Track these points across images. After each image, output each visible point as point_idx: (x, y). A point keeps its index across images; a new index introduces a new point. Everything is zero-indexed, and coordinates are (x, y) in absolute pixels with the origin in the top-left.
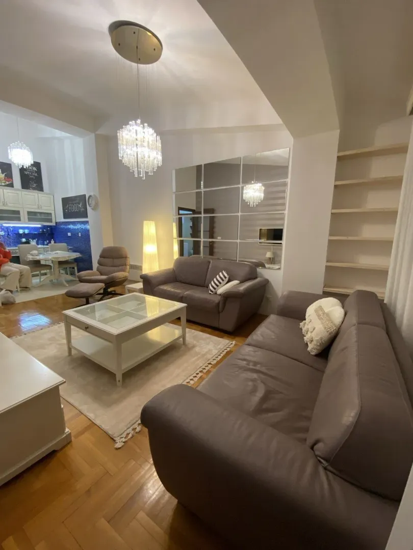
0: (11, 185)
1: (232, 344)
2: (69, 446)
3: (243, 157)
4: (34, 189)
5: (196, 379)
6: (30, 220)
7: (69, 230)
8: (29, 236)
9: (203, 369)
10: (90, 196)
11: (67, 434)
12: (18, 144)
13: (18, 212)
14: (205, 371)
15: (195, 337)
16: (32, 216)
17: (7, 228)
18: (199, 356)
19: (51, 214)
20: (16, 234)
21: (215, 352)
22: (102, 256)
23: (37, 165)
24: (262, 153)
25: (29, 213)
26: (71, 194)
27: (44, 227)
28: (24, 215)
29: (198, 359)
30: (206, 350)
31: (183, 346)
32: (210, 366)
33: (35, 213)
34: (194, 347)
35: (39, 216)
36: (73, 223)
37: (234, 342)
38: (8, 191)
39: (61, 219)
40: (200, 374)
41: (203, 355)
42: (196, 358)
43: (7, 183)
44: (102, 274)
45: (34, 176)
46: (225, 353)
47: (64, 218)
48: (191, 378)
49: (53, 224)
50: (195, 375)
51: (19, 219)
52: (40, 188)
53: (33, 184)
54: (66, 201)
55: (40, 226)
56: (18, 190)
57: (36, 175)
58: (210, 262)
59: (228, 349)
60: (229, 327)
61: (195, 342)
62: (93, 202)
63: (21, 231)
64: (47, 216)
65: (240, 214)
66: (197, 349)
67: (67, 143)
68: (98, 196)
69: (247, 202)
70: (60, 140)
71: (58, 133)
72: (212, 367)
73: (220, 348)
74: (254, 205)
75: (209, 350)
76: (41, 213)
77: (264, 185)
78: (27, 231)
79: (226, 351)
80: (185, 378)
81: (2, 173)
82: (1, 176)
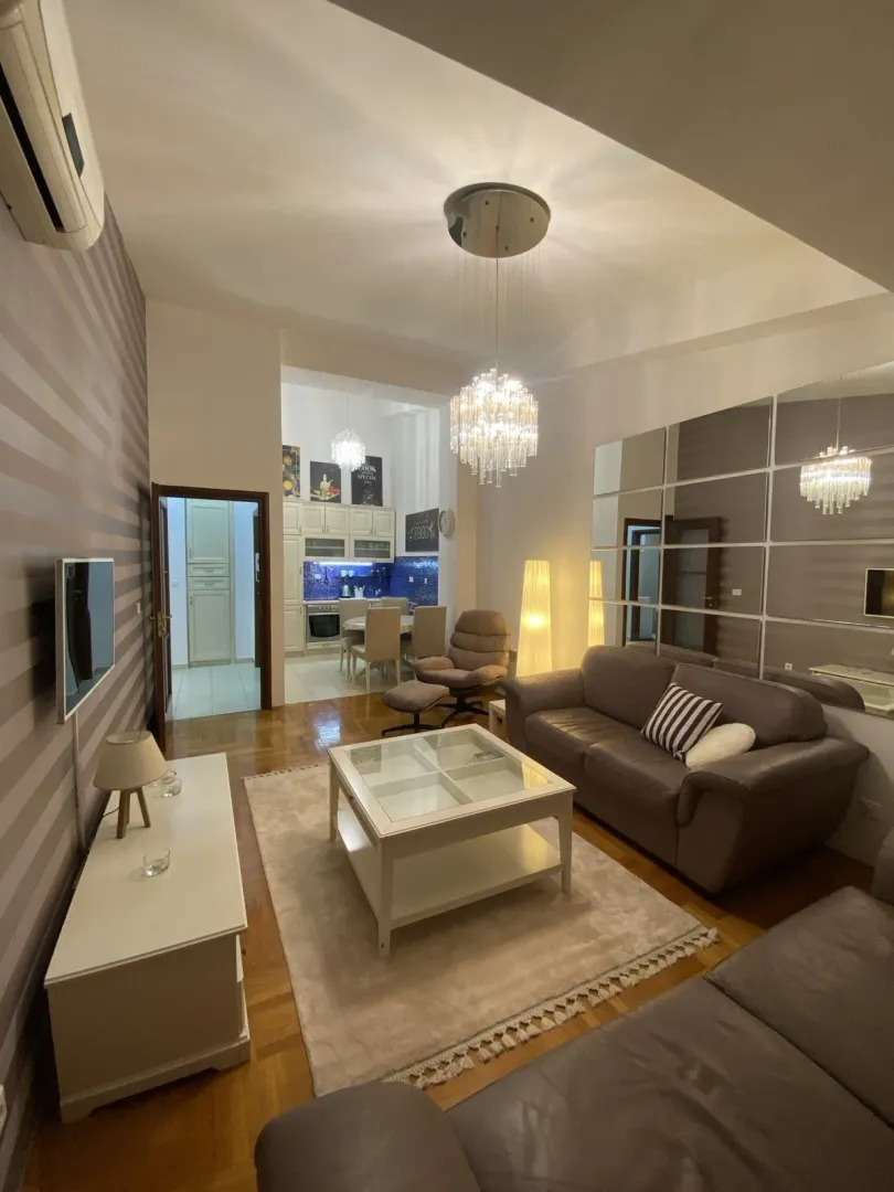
0: (337, 500)
1: (705, 935)
2: (240, 1071)
3: (780, 396)
4: (370, 502)
5: (560, 1017)
6: (358, 554)
7: (413, 571)
8: (353, 582)
9: (591, 991)
10: (443, 512)
11: (242, 1042)
12: (346, 434)
13: (341, 543)
14: (594, 1000)
15: (600, 877)
16: (363, 547)
17: (326, 568)
18: (593, 942)
19: (389, 543)
20: (337, 578)
21: (642, 945)
22: (459, 628)
23: (374, 462)
24: (868, 370)
25: (357, 543)
26: (420, 508)
27: (377, 566)
28: (349, 548)
29: (583, 953)
30: (619, 931)
31: (560, 896)
32: (614, 988)
33: (367, 543)
34: (587, 907)
35: (371, 548)
36: (418, 559)
37: (713, 933)
38: (331, 508)
39: (402, 552)
40: (577, 1007)
41: (607, 945)
42: (583, 946)
43: (333, 496)
44: (456, 667)
45: (371, 480)
46: (672, 959)
47: (407, 550)
48: (550, 1006)
49: (390, 560)
50: (562, 1001)
51: (342, 554)
52: (378, 501)
53: (368, 494)
54: (412, 520)
55: (370, 564)
56: (345, 506)
57: (374, 479)
58: (673, 668)
59: (689, 951)
60: (710, 874)
61: (596, 894)
62: (445, 523)
63: (344, 574)
64: (382, 548)
65: (768, 544)
66: (593, 919)
67: (420, 420)
68: (455, 511)
69: (814, 503)
70: (411, 416)
71: (407, 407)
72: (618, 994)
73: (660, 938)
74: (836, 510)
75: (628, 935)
76: (374, 543)
77: (872, 458)
78: (351, 573)
79: (680, 954)
80: (534, 1002)
81: (328, 481)
82: (325, 484)
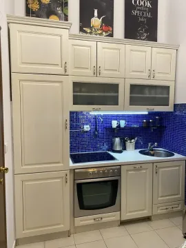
6: (133, 102)
8: (125, 134)
13: (114, 87)
16: (139, 93)
17: (95, 118)
19: (168, 88)
20: (107, 128)
28: (124, 94)
33: (141, 88)
45: (146, 17)
49: (169, 108)
51: (114, 101)
52: (153, 37)
53: (142, 33)
57: (149, 15)
63: (114, 124)
64: (161, 94)
76: (151, 88)
78: (123, 123)
81: (99, 17)
82: (96, 21)
